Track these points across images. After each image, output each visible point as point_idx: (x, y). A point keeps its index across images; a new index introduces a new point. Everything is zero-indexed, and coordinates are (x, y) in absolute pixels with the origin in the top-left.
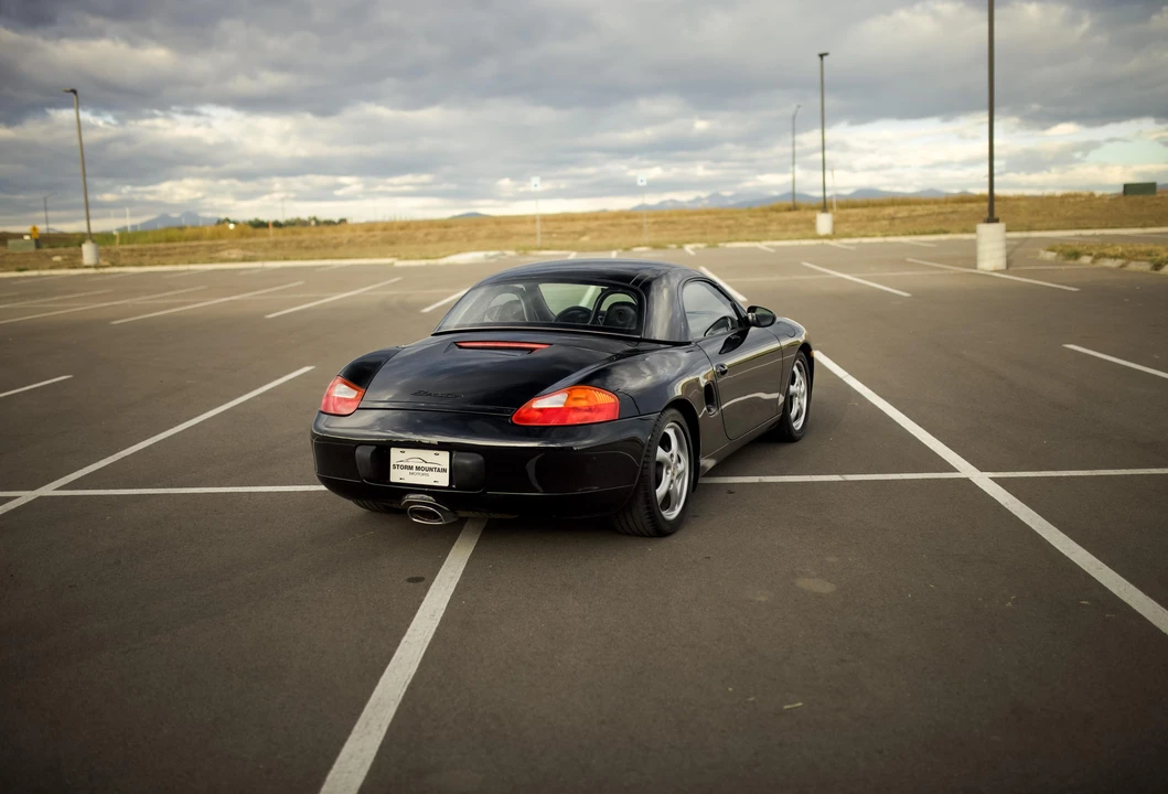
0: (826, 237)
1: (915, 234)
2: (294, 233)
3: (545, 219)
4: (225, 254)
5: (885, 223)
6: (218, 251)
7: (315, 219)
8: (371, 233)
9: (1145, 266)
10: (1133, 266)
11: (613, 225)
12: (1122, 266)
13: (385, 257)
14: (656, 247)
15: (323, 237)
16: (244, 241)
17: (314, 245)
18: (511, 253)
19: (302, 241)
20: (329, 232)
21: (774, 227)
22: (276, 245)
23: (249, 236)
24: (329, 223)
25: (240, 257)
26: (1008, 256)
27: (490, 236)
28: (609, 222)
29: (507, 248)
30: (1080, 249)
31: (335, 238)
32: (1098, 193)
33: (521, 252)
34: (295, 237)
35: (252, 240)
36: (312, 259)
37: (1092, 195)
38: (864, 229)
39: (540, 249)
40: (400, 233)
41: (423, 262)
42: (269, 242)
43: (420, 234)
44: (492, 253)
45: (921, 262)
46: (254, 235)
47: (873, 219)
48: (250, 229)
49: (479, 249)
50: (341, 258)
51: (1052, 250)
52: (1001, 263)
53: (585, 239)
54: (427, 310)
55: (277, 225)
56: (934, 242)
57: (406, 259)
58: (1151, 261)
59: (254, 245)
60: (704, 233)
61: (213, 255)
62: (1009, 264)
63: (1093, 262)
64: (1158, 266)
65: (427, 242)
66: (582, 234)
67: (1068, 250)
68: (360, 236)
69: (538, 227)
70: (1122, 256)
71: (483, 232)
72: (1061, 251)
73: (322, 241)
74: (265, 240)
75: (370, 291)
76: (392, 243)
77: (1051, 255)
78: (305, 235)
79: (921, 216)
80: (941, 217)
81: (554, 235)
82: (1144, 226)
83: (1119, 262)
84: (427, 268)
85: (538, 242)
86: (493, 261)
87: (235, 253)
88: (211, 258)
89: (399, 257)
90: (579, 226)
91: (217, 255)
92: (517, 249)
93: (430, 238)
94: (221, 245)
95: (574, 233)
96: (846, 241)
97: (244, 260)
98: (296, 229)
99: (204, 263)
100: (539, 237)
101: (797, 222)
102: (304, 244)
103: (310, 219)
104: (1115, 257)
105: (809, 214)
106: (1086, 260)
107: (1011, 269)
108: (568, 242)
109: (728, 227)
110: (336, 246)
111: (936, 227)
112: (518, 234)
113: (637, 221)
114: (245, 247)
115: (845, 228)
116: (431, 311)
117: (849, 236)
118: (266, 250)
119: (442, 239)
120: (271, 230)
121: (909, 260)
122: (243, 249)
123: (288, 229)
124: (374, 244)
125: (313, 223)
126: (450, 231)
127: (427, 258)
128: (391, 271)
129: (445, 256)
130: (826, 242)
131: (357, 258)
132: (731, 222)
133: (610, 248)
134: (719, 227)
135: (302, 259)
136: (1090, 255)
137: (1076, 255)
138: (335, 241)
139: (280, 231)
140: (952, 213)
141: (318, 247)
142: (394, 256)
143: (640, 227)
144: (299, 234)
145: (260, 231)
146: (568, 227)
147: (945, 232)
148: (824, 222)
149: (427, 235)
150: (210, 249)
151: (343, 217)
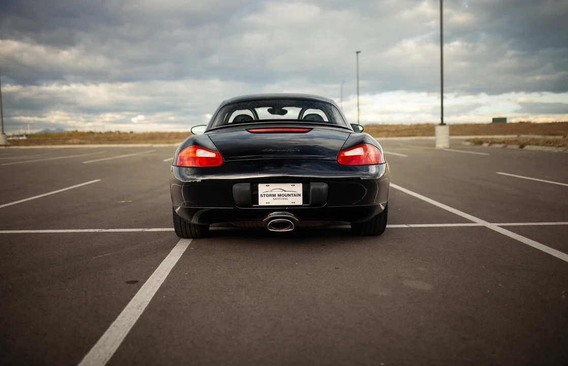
1: (401, 136)
4: (71, 141)
9: (516, 147)
12: (504, 147)
17: (116, 140)
22: (97, 139)
24: (125, 133)
25: (78, 143)
26: (450, 143)
30: (482, 141)
41: (167, 145)
42: (94, 138)
43: (167, 136)
46: (87, 135)
50: (128, 144)
51: (468, 141)
52: (447, 146)
55: (99, 133)
57: (159, 144)
58: (518, 144)
59: (86, 139)
61: (64, 142)
62: (451, 146)
63: (489, 146)
64: (522, 146)
67: (476, 142)
70: (503, 143)
72: (473, 142)
76: (153, 139)
77: (468, 144)
82: (505, 134)
83: (502, 145)
87: (76, 141)
91: (66, 142)
93: (171, 137)
97: (80, 143)
102: (110, 139)
104: (500, 143)
106: (486, 145)
122: (80, 140)
124: (145, 139)
131: (136, 144)
136: (487, 142)
137: (481, 143)
147: (415, 136)
150: (65, 140)
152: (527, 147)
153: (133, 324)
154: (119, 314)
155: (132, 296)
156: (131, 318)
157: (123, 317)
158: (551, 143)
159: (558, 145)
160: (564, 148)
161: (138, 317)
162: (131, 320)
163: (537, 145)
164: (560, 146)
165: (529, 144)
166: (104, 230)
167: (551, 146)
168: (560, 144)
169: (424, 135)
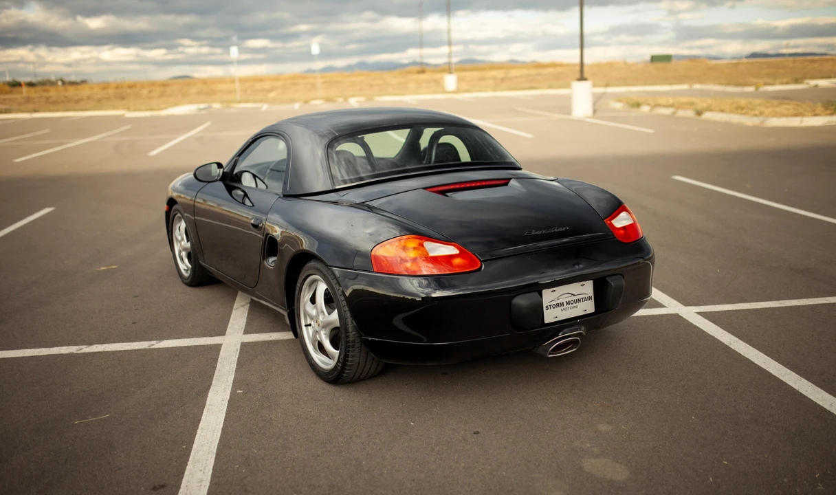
0: (454, 92)
1: (514, 89)
2: (44, 91)
3: (243, 80)
5: (491, 82)
7: (61, 80)
8: (106, 91)
9: (690, 113)
10: (681, 113)
11: (292, 85)
12: (674, 113)
13: (117, 109)
14: (328, 100)
15: (67, 94)
16: (2, 97)
17: (59, 100)
18: (217, 106)
19: (50, 98)
20: (72, 91)
21: (413, 86)
22: (28, 99)
23: (6, 93)
24: (73, 83)
26: (593, 106)
27: (199, 93)
28: (290, 81)
29: (213, 101)
30: (640, 101)
31: (77, 94)
33: (225, 105)
34: (45, 94)
35: (10, 97)
36: (58, 111)
37: (625, 63)
38: (477, 85)
39: (240, 102)
40: (129, 91)
41: (148, 114)
42: (23, 98)
43: (145, 92)
44: (202, 106)
45: (527, 110)
46: (11, 92)
47: (482, 79)
48: (7, 88)
49: (191, 102)
50: (82, 110)
51: (620, 101)
52: (589, 112)
53: (272, 95)
54: (153, 153)
55: (31, 85)
56: (530, 96)
57: (135, 110)
58: (694, 110)
59: (10, 100)
60: (361, 90)
62: (595, 111)
63: (651, 110)
64: (699, 113)
65: (150, 98)
66: (270, 90)
67: (631, 101)
68: (97, 93)
69: (237, 86)
70: (672, 106)
71: (194, 90)
72: (627, 102)
73: (66, 97)
74: (19, 96)
75: (108, 136)
76: (123, 98)
77: (619, 106)
78: (53, 93)
79: (516, 77)
80: (530, 78)
81: (249, 92)
82: (671, 84)
83: (670, 110)
84: (152, 118)
85: (238, 97)
86: (204, 112)
89: (128, 109)
90: (267, 85)
92: (222, 102)
93: (152, 94)
95: (263, 90)
96: (467, 95)
98: (47, 88)
100: (238, 93)
101: (428, 82)
102: (51, 100)
103: (58, 80)
104: (668, 106)
105: (437, 76)
106: (645, 109)
107: (596, 115)
108: (259, 97)
109: (379, 86)
110: (78, 101)
111: (530, 85)
112: (220, 91)
113: (311, 81)
114: (2, 102)
115: (464, 86)
116: (158, 154)
117: (469, 91)
118: (19, 104)
119: (162, 95)
120: (25, 89)
121: (518, 109)
123: (39, 88)
124: (108, 99)
125: (60, 83)
126: (169, 90)
127: (151, 110)
128: (121, 121)
129: (165, 108)
130: (453, 96)
131: (94, 110)
132: (381, 82)
133: (293, 101)
134: (371, 86)
135: (50, 111)
136: (648, 104)
137: (638, 105)
138: (77, 97)
139: (32, 89)
140: (537, 75)
141: (63, 102)
142: (124, 109)
143: (313, 86)
144: (48, 91)
145: (16, 89)
146: (258, 86)
147: (536, 88)
148: (450, 81)
149: (150, 92)
151: (83, 78)
152: (706, 115)
158: (742, 109)
159: (753, 113)
160: (762, 118)
163: (722, 111)
164: (755, 115)
165: (711, 111)
166: (85, 349)
168: (757, 112)
169: (550, 87)
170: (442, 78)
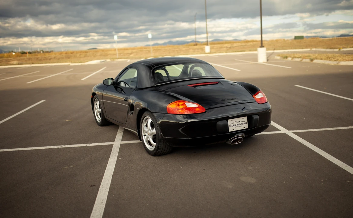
0: (208, 53)
1: (235, 52)
2: (35, 55)
3: (119, 50)
4: (12, 62)
5: (225, 49)
6: (9, 62)
7: (42, 51)
8: (62, 55)
9: (308, 60)
10: (304, 60)
11: (140, 51)
12: (301, 60)
13: (67, 62)
15: (45, 56)
16: (18, 58)
17: (42, 59)
18: (108, 60)
19: (39, 58)
20: (47, 55)
21: (191, 51)
22: (29, 59)
23: (20, 57)
24: (47, 52)
25: (17, 63)
26: (267, 58)
27: (101, 55)
28: (139, 50)
29: (107, 59)
30: (287, 55)
31: (50, 57)
32: (286, 39)
33: (112, 60)
34: (36, 57)
35: (21, 58)
36: (42, 63)
37: (284, 40)
38: (219, 50)
39: (118, 59)
40: (71, 55)
41: (80, 64)
42: (27, 58)
43: (78, 55)
44: (102, 60)
45: (240, 60)
46: (22, 56)
47: (221, 48)
48: (20, 54)
49: (97, 59)
50: (52, 63)
51: (279, 56)
52: (265, 60)
53: (132, 55)
54: (83, 79)
55: (30, 53)
56: (242, 54)
57: (74, 63)
58: (310, 59)
59: (22, 59)
60: (169, 53)
61: (7, 63)
62: (268, 60)
63: (292, 59)
64: (312, 60)
65: (81, 57)
66: (131, 54)
67: (284, 56)
68: (58, 56)
69: (117, 52)
70: (300, 57)
71: (99, 54)
72: (282, 56)
73: (45, 58)
74: (25, 58)
75: (63, 73)
76: (69, 58)
77: (278, 58)
78: (39, 56)
79: (236, 47)
80: (242, 47)
81: (122, 55)
82: (302, 48)
84: (81, 66)
85: (117, 56)
86: (103, 63)
87: (15, 62)
88: (7, 64)
89: (72, 62)
90: (130, 51)
91: (9, 63)
92: (110, 59)
93: (81, 56)
94: (11, 59)
95: (128, 53)
96: (214, 54)
97: (19, 64)
98: (36, 54)
99: (4, 65)
100: (117, 55)
101: (198, 49)
102: (39, 59)
103: (40, 51)
104: (299, 58)
105: (202, 47)
106: (290, 59)
107: (268, 62)
108: (126, 57)
109: (177, 51)
110: (50, 59)
111: (242, 50)
112: (110, 54)
113: (148, 49)
114: (18, 60)
115: (213, 51)
116: (85, 80)
117: (215, 53)
118: (26, 61)
119: (85, 56)
120: (28, 55)
121: (236, 60)
122: (18, 61)
123: (33, 54)
124: (63, 58)
125: (42, 52)
126: (88, 54)
127: (81, 62)
128: (69, 67)
129: (87, 62)
130: (208, 55)
131: (57, 63)
132: (177, 49)
133: (141, 58)
134: (174, 51)
135: (39, 63)
136: (291, 57)
137: (286, 57)
138: (49, 58)
139: (31, 55)
140: (245, 45)
141: (44, 60)
142: (70, 62)
143: (149, 51)
144: (37, 55)
145: (24, 55)
146: (126, 52)
147: (244, 51)
148: (207, 49)
149: (80, 55)
150: (7, 61)
151: (52, 50)
152: (315, 61)
153: (102, 215)
154: (92, 208)
155: (96, 196)
156: (100, 211)
157: (95, 210)
158: (330, 58)
159: (334, 60)
160: (337, 62)
161: (103, 209)
162: (100, 212)
163: (321, 59)
164: (335, 61)
165: (317, 59)
166: (63, 146)
167: (330, 60)
168: (336, 59)
169: (250, 51)
170: (204, 47)
